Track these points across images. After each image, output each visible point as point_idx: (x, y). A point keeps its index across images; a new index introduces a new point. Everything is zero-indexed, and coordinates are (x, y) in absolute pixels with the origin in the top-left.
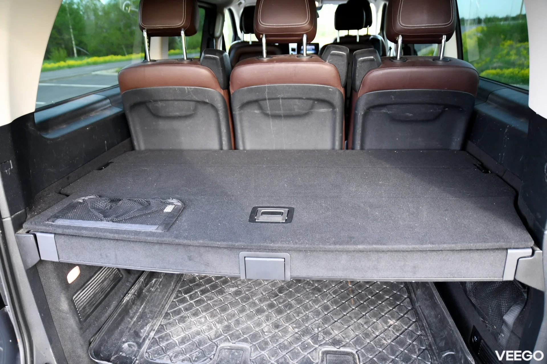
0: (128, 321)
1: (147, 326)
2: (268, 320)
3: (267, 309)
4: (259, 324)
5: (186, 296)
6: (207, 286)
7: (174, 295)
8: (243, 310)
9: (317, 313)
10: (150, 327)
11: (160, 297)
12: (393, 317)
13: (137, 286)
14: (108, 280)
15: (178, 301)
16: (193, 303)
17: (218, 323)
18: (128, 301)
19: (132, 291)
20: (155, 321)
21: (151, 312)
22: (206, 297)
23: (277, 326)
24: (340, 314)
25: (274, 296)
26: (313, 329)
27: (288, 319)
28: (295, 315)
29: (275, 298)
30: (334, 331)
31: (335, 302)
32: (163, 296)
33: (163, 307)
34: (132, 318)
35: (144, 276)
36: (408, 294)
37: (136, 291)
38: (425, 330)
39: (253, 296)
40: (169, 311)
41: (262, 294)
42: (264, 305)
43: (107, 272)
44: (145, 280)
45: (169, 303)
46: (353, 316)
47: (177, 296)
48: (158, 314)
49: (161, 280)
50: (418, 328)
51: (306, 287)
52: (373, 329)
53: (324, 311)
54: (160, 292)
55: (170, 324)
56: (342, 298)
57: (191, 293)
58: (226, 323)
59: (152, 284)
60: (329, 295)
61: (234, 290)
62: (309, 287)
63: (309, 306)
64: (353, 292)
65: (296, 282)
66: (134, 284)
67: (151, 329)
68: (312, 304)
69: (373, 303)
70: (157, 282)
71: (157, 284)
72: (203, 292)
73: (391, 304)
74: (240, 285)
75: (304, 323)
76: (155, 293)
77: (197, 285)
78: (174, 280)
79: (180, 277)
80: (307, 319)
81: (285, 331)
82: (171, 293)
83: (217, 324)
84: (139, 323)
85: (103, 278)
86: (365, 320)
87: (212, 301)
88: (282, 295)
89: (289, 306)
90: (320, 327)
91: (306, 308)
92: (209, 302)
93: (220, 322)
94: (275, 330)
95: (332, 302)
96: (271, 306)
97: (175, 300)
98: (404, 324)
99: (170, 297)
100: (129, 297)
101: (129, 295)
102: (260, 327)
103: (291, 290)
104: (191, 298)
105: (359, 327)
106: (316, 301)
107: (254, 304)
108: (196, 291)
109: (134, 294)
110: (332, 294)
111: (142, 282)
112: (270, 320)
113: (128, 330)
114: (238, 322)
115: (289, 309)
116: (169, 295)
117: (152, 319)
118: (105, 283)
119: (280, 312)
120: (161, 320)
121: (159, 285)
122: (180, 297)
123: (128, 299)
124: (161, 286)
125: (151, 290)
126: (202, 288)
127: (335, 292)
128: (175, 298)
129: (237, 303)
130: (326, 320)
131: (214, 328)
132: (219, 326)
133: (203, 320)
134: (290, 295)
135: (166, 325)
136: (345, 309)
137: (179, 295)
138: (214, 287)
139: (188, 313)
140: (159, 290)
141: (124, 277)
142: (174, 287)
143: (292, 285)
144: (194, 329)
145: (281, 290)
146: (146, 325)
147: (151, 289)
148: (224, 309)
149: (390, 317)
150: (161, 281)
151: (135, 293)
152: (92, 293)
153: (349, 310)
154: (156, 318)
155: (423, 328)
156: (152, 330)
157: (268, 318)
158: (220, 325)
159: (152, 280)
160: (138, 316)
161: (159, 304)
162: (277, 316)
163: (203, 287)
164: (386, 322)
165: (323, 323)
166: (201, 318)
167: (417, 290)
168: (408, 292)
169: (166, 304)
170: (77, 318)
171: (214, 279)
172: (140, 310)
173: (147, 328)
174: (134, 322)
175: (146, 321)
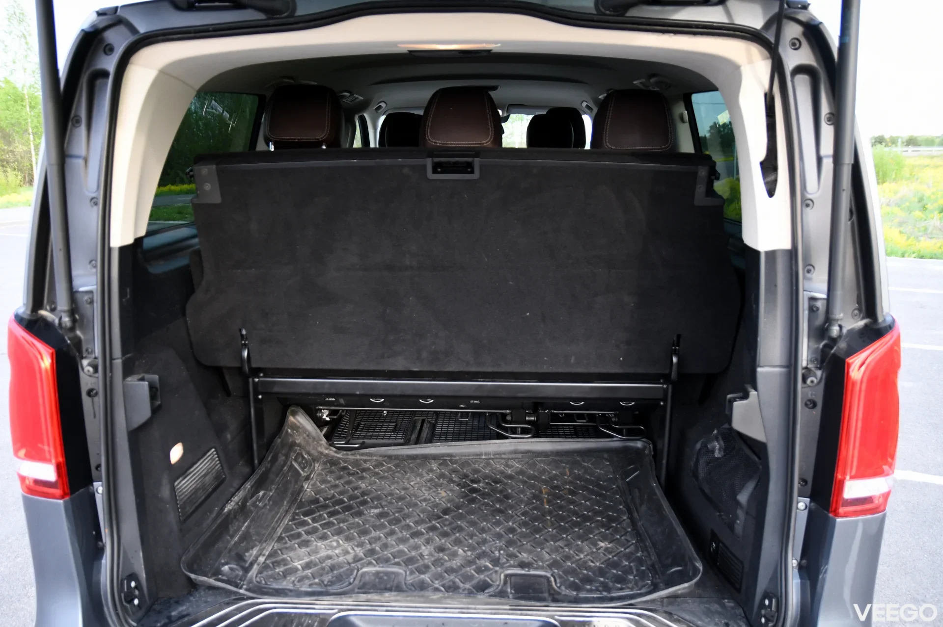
0: (228, 540)
1: (254, 549)
2: (428, 543)
3: (427, 532)
4: (416, 547)
5: (306, 518)
6: (337, 507)
7: (288, 517)
8: (392, 533)
9: (499, 536)
10: (258, 551)
11: (270, 517)
12: (604, 538)
13: (241, 494)
14: (210, 474)
15: (295, 524)
16: (319, 526)
17: (357, 546)
18: (230, 511)
19: (236, 499)
20: (264, 545)
21: (258, 534)
22: (336, 519)
23: (441, 549)
24: (530, 537)
25: (436, 517)
26: (492, 552)
27: (457, 542)
28: (466, 538)
29: (439, 521)
30: (522, 553)
31: (525, 524)
32: (274, 517)
33: (274, 529)
34: (232, 537)
35: (252, 482)
36: (629, 514)
37: (240, 501)
38: (647, 551)
39: (406, 518)
40: (283, 535)
41: (419, 515)
42: (422, 528)
43: (210, 464)
44: (252, 487)
45: (282, 526)
46: (549, 538)
47: (293, 519)
48: (267, 536)
49: (271, 494)
50: (638, 549)
51: (483, 508)
52: (576, 552)
53: (507, 533)
54: (270, 510)
55: (287, 548)
56: (535, 519)
57: (314, 516)
58: (368, 547)
59: (259, 496)
60: (515, 517)
61: (378, 512)
62: (487, 508)
63: (486, 528)
64: (550, 513)
65: (468, 503)
66: (238, 490)
67: (259, 553)
68: (492, 526)
69: (576, 524)
70: (266, 496)
71: (266, 499)
72: (331, 514)
73: (603, 526)
74: (386, 506)
75: (480, 546)
76: (263, 510)
77: (321, 506)
78: (288, 499)
79: (296, 496)
80: (485, 541)
81: (454, 555)
82: (284, 514)
83: (356, 548)
84: (242, 545)
85: (206, 471)
86: (566, 543)
87: (346, 524)
88: (447, 517)
89: (460, 529)
90: (502, 550)
91: (483, 531)
92: (341, 525)
93: (361, 545)
94: (438, 553)
95: (519, 524)
96: (433, 528)
97: (290, 523)
98: (620, 546)
99: (283, 519)
100: (231, 505)
101: (232, 503)
102: (418, 551)
103: (461, 511)
104: (314, 520)
105: (556, 550)
106: (498, 523)
107: (408, 526)
108: (322, 513)
109: (237, 503)
110: (520, 516)
111: (249, 490)
112: (431, 543)
113: (227, 551)
114: (385, 546)
115: (459, 531)
116: (282, 517)
117: (260, 542)
118: (207, 478)
119: (445, 535)
120: (273, 544)
121: (269, 501)
122: (297, 519)
123: (231, 508)
124: (271, 503)
125: (258, 505)
126: (329, 510)
127: (525, 514)
128: (290, 520)
129: (383, 526)
130: (510, 543)
131: (351, 551)
132: (358, 550)
133: (335, 544)
134: (460, 517)
135: (280, 550)
136: (538, 530)
137: (297, 517)
138: (348, 508)
139: (311, 538)
140: (268, 507)
141: (227, 479)
142: (287, 508)
143: (462, 506)
144: (323, 553)
145: (446, 511)
146: (252, 548)
147: (258, 503)
148: (364, 532)
149: (601, 539)
150: (272, 496)
151: (239, 502)
152: (193, 487)
153: (543, 533)
154: (265, 541)
155: (645, 549)
156: (261, 554)
157: (428, 542)
158: (360, 549)
159: (259, 492)
160: (241, 535)
161: (268, 526)
162: (441, 538)
163: (332, 509)
164: (595, 545)
165: (506, 546)
166: (331, 542)
167: (641, 506)
168: (629, 513)
169: (278, 526)
170: (177, 513)
171: (346, 500)
172: (243, 529)
173: (255, 552)
174: (236, 542)
175: (251, 544)
